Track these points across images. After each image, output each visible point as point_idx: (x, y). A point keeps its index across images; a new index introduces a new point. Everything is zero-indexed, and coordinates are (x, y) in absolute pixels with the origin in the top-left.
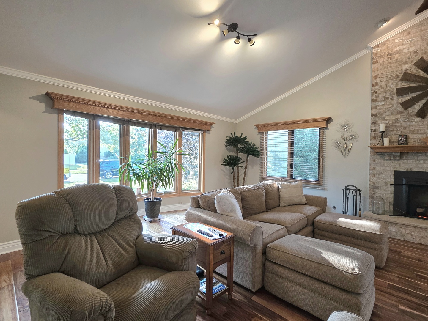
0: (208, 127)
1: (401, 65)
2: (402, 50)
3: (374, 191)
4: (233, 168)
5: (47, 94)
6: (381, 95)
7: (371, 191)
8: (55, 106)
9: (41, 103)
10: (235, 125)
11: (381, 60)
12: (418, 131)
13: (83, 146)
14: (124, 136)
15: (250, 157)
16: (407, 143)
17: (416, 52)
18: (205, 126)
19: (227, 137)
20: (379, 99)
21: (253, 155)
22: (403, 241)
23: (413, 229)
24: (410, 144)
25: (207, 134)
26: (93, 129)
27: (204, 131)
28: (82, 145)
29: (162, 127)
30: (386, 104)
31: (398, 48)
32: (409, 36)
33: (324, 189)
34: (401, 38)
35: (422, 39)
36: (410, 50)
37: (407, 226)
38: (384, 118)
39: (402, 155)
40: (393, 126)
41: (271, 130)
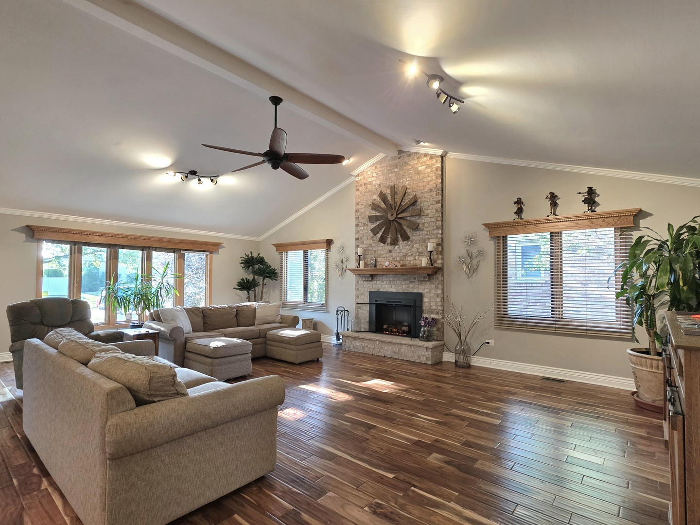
0: (215, 247)
1: (372, 195)
2: (372, 181)
3: (358, 310)
4: (248, 293)
5: (28, 226)
6: (361, 221)
7: (356, 311)
8: (35, 237)
9: (21, 234)
10: (258, 243)
11: (360, 189)
12: (382, 255)
13: (91, 265)
14: (110, 260)
15: (267, 280)
16: (376, 266)
17: (380, 185)
18: (210, 246)
19: (241, 258)
20: (360, 225)
21: (269, 277)
22: (364, 353)
23: (368, 342)
24: (378, 267)
25: (214, 256)
26: (75, 254)
27: (211, 252)
28: (88, 263)
29: (157, 249)
30: (364, 229)
31: (370, 180)
32: (376, 170)
33: (328, 312)
34: (372, 171)
35: (383, 174)
36: (377, 182)
37: (365, 339)
38: (363, 242)
39: (372, 277)
40: (368, 250)
41: (292, 250)
